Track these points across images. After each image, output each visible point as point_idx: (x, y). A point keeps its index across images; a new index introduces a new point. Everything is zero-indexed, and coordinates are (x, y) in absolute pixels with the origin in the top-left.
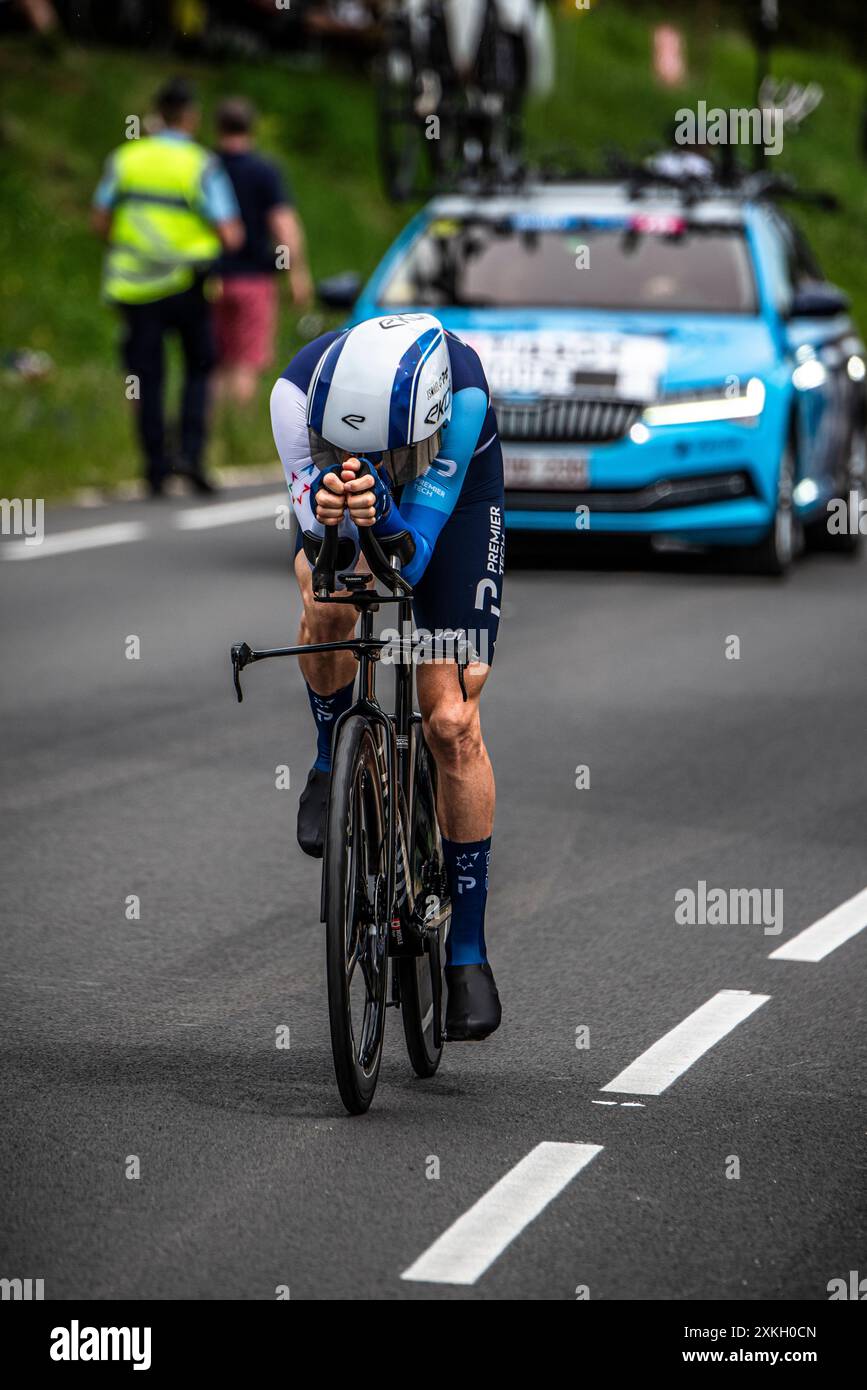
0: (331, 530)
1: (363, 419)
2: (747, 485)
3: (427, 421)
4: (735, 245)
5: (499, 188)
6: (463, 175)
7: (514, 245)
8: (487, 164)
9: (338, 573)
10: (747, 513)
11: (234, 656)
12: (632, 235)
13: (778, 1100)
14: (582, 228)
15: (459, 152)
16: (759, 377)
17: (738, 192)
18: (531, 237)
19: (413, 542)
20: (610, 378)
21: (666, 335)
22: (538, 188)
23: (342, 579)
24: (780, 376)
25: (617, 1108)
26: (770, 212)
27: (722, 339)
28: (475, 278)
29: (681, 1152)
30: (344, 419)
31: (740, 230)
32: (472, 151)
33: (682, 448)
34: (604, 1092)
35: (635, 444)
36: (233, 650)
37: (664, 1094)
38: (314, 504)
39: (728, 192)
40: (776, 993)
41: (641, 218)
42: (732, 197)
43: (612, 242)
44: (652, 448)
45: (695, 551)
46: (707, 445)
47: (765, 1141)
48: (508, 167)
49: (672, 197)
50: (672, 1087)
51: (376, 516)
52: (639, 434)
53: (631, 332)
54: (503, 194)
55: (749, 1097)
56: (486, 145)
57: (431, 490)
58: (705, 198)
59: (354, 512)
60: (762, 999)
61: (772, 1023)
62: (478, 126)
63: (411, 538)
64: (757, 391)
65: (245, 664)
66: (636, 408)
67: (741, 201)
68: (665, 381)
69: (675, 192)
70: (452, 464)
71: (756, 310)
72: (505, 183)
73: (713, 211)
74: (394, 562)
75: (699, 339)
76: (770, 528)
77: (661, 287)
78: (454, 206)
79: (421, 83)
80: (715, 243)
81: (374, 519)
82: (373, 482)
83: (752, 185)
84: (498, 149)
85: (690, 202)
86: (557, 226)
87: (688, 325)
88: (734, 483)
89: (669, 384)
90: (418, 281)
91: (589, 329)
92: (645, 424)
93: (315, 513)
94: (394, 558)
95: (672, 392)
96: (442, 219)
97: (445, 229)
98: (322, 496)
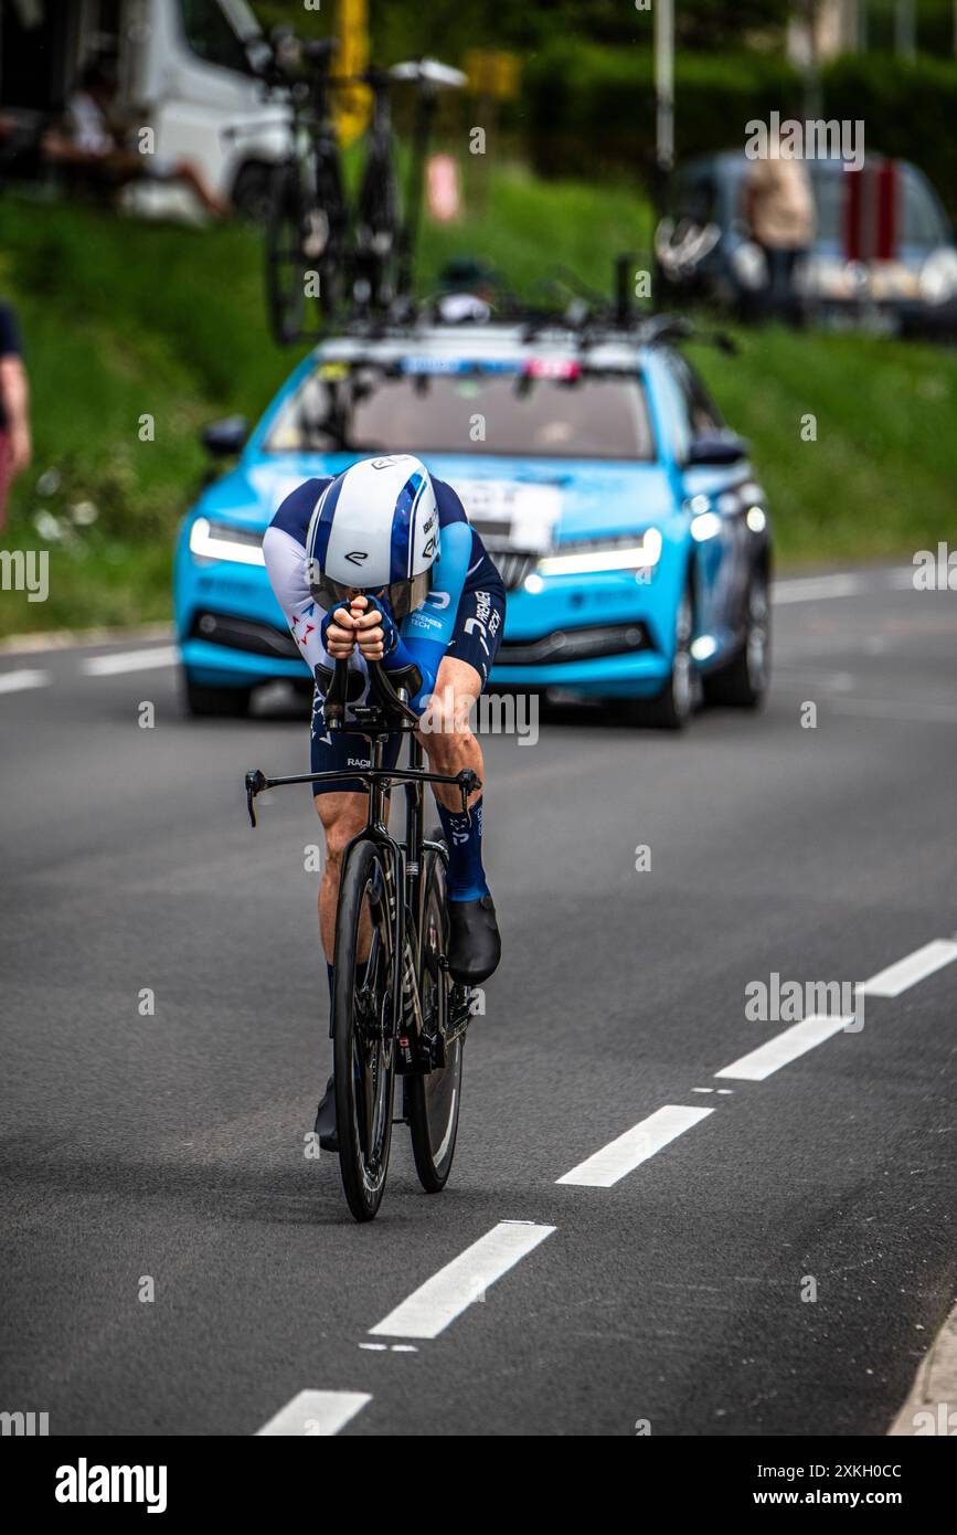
0: (341, 663)
1: (366, 556)
2: (643, 637)
3: (425, 555)
4: (631, 390)
5: (390, 330)
6: (352, 317)
7: (405, 389)
8: (376, 305)
9: (348, 705)
10: (643, 665)
11: (248, 782)
12: (526, 380)
13: (564, 1342)
14: (474, 371)
15: (348, 293)
16: (657, 527)
17: (634, 337)
18: (422, 381)
19: (420, 675)
20: (504, 528)
21: (561, 483)
22: (429, 331)
23: (352, 710)
24: (678, 527)
25: (388, 1352)
26: (667, 355)
27: (618, 486)
28: (364, 423)
29: (458, 1402)
30: (347, 557)
31: (636, 375)
32: (362, 290)
33: (577, 599)
34: (373, 1336)
35: (529, 594)
36: (247, 777)
37: (439, 1337)
38: (324, 638)
39: (624, 336)
40: (563, 1224)
41: (536, 363)
42: (629, 342)
43: (505, 387)
44: (545, 599)
45: (588, 704)
46: (603, 595)
47: (549, 1388)
48: (399, 309)
49: (566, 340)
50: (450, 1329)
51: (384, 651)
52: (533, 584)
53: (523, 480)
54: (394, 337)
55: (532, 1338)
56: (375, 286)
57: (428, 623)
58: (601, 342)
59: (364, 646)
60: (546, 1231)
61: (558, 1256)
62: (368, 266)
63: (418, 671)
64: (653, 541)
65: (258, 790)
66: (529, 558)
67: (637, 346)
68: (559, 532)
69: (570, 335)
70: (445, 596)
71: (653, 458)
72: (395, 325)
73: (610, 354)
74: (402, 694)
75: (597, 487)
76: (668, 681)
77: (556, 433)
78: (344, 349)
79: (309, 223)
80: (610, 388)
81: (382, 654)
82: (380, 617)
83: (648, 329)
84: (388, 291)
85: (585, 346)
86: (446, 368)
87: (584, 473)
88: (632, 636)
89: (562, 535)
90: (305, 426)
91: (482, 477)
92: (539, 574)
93: (326, 647)
94: (402, 690)
95: (566, 544)
96: (331, 362)
97: (332, 372)
98: (333, 630)
